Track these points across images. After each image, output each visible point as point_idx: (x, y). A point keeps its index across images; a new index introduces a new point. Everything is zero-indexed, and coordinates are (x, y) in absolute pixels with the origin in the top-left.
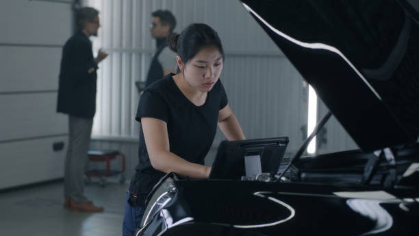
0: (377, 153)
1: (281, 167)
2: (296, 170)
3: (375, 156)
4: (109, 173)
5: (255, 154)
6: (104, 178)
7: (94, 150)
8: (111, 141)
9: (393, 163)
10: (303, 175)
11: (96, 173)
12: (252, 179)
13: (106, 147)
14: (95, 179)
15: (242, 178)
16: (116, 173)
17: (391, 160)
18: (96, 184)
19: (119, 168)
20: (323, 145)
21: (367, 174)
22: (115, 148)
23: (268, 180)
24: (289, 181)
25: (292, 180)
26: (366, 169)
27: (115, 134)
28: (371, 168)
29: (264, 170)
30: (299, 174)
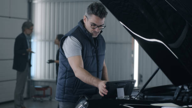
0: (180, 87)
1: (132, 93)
2: (142, 95)
3: (179, 88)
4: (45, 96)
5: (121, 87)
6: (42, 98)
7: (38, 85)
8: (45, 82)
9: (188, 91)
10: (145, 97)
11: (38, 96)
12: (121, 99)
13: (43, 84)
14: (38, 99)
15: (116, 98)
16: (48, 96)
17: (187, 90)
18: (39, 101)
19: (49, 94)
20: (141, 83)
21: (175, 96)
22: (47, 84)
23: (128, 99)
24: (138, 99)
25: (140, 99)
26: (175, 94)
27: (47, 78)
28: (178, 93)
29: (125, 94)
30: (144, 96)
